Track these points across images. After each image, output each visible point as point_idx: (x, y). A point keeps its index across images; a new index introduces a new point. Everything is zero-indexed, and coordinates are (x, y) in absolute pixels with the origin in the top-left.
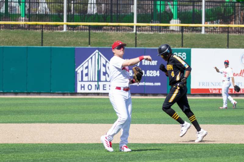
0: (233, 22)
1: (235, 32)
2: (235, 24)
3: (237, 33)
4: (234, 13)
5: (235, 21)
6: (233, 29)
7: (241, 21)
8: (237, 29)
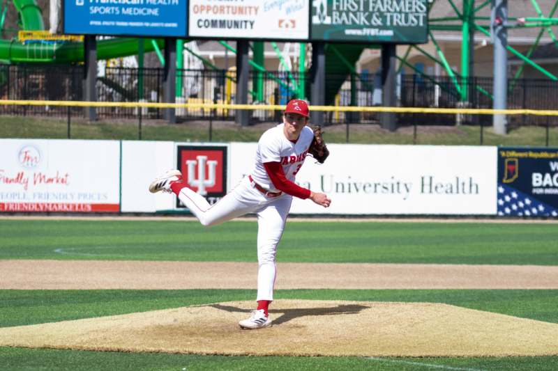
0: (6, 97)
1: (8, 112)
2: (9, 99)
3: (13, 114)
4: (7, 83)
5: (8, 94)
6: (6, 107)
7: (18, 94)
8: (12, 107)
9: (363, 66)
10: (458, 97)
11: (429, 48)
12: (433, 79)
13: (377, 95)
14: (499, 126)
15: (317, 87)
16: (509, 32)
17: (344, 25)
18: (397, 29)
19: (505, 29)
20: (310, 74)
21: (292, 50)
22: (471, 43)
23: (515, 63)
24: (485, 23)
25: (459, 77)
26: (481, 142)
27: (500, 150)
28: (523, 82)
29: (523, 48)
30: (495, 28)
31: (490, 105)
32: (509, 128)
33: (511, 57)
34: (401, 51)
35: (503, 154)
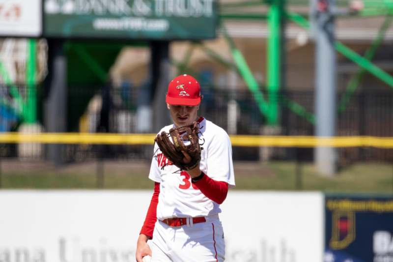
9: (125, 75)
10: (263, 120)
11: (220, 48)
12: (226, 95)
13: (144, 117)
14: (324, 164)
15: (55, 105)
16: (340, 22)
17: (93, 15)
18: (173, 19)
19: (332, 19)
20: (44, 89)
21: (16, 50)
22: (283, 41)
23: (347, 68)
24: (302, 9)
25: (264, 90)
26: (299, 186)
27: (327, 199)
28: (360, 99)
29: (360, 47)
30: (317, 15)
31: (310, 130)
32: (339, 167)
33: (342, 60)
34: (179, 52)
35: (333, 205)
